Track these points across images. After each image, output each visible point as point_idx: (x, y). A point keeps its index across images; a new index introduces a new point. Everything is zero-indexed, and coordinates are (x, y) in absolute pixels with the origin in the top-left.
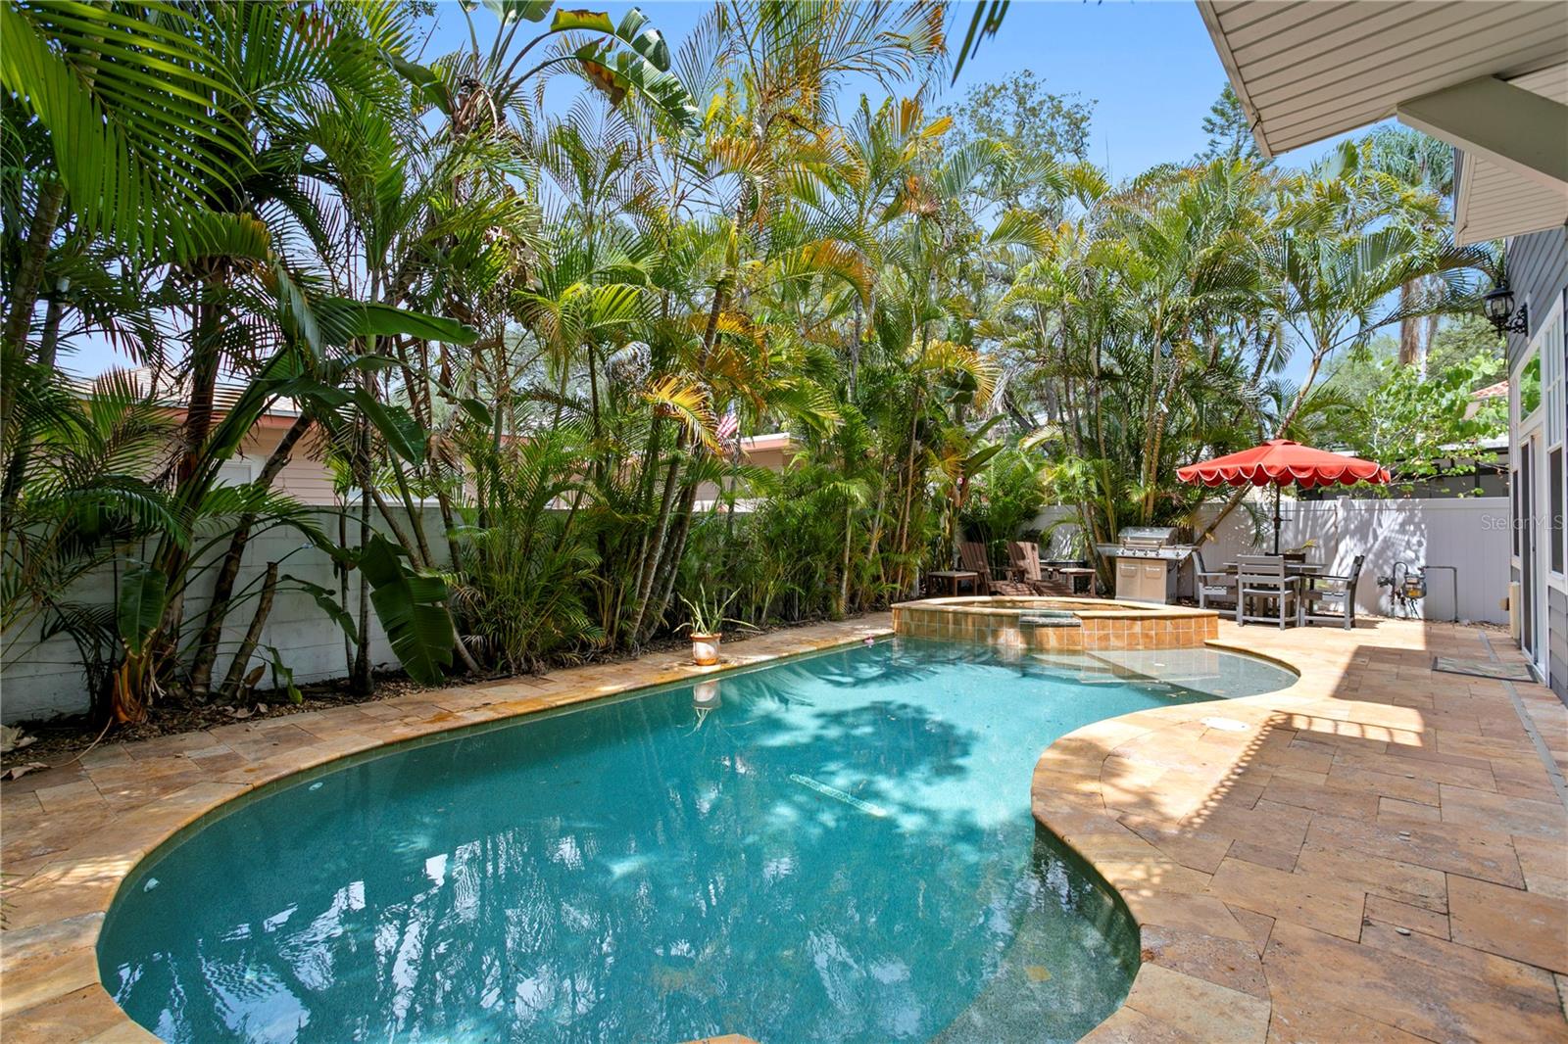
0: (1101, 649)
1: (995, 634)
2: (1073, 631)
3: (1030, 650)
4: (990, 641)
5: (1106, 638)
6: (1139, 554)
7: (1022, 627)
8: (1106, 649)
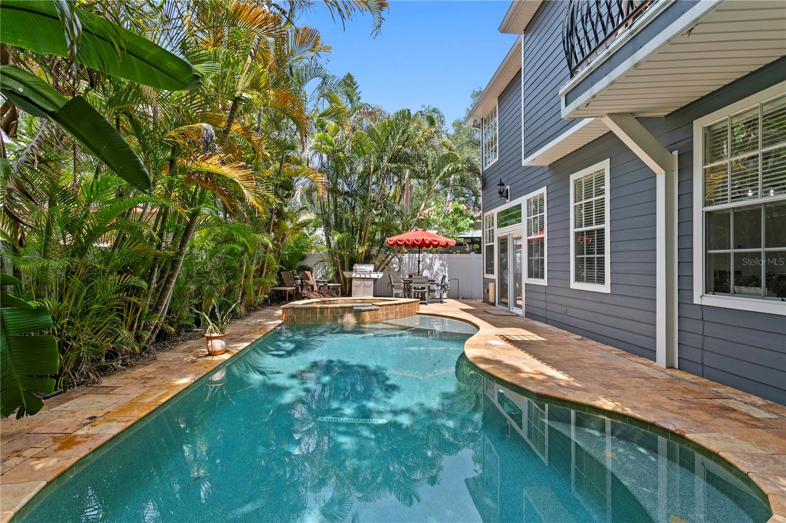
0: (386, 320)
1: (342, 317)
2: (375, 312)
3: (359, 323)
4: (339, 321)
5: (387, 314)
6: (363, 276)
7: (355, 312)
8: (388, 319)
